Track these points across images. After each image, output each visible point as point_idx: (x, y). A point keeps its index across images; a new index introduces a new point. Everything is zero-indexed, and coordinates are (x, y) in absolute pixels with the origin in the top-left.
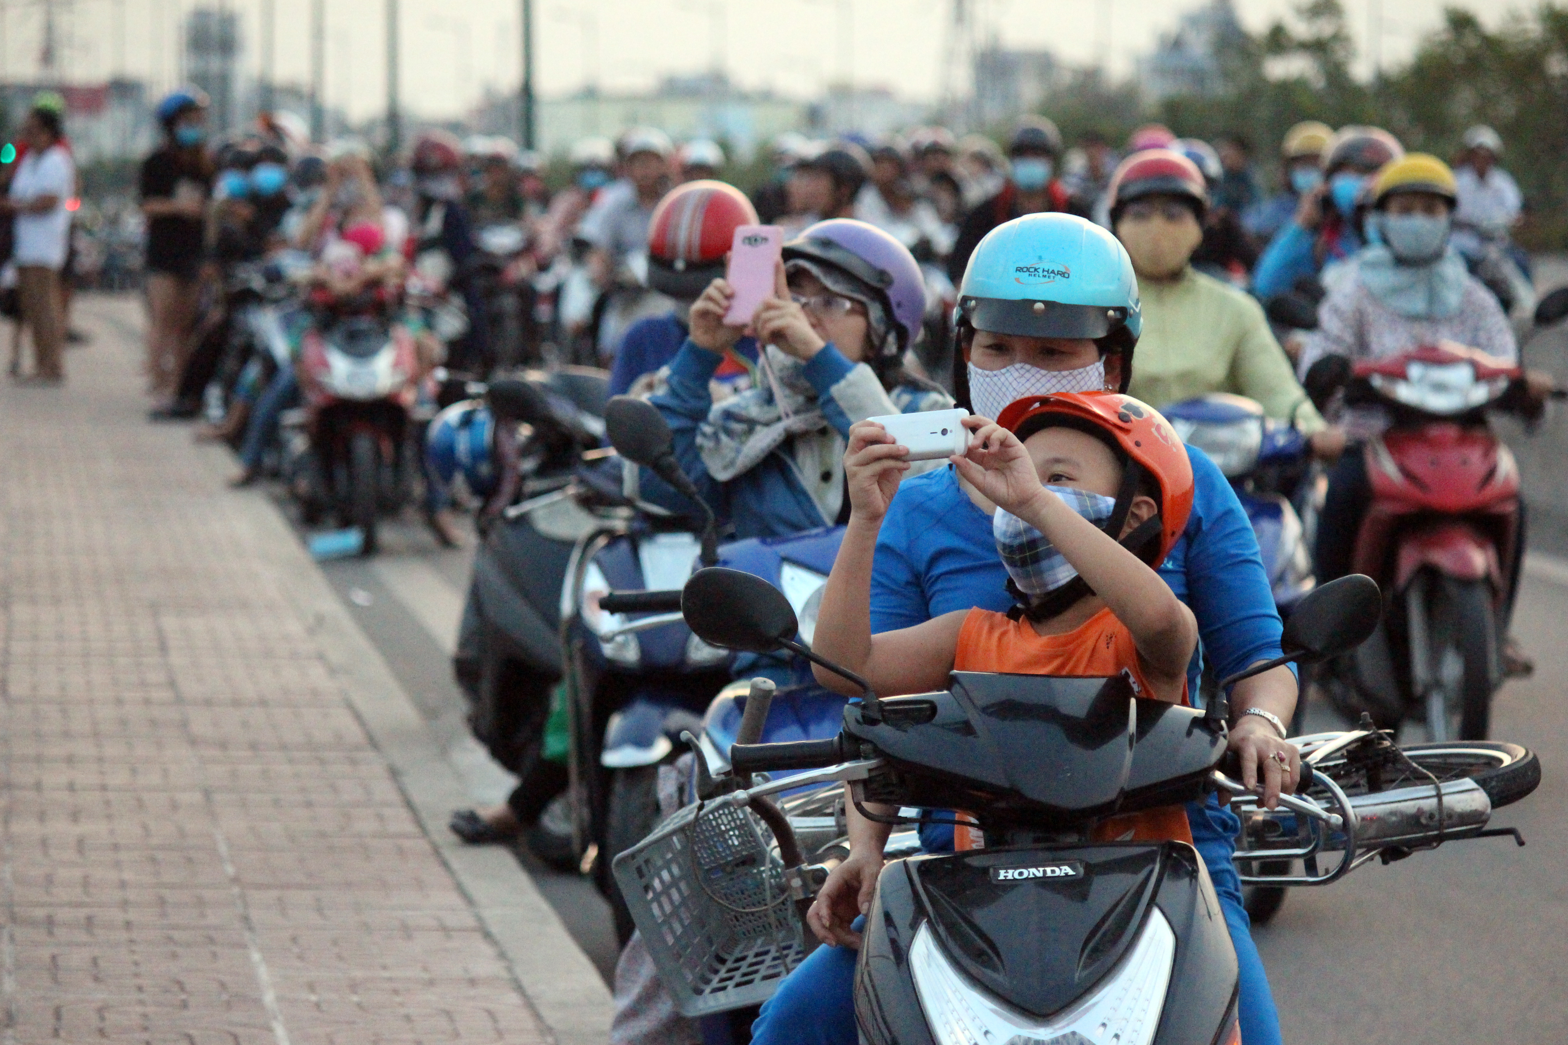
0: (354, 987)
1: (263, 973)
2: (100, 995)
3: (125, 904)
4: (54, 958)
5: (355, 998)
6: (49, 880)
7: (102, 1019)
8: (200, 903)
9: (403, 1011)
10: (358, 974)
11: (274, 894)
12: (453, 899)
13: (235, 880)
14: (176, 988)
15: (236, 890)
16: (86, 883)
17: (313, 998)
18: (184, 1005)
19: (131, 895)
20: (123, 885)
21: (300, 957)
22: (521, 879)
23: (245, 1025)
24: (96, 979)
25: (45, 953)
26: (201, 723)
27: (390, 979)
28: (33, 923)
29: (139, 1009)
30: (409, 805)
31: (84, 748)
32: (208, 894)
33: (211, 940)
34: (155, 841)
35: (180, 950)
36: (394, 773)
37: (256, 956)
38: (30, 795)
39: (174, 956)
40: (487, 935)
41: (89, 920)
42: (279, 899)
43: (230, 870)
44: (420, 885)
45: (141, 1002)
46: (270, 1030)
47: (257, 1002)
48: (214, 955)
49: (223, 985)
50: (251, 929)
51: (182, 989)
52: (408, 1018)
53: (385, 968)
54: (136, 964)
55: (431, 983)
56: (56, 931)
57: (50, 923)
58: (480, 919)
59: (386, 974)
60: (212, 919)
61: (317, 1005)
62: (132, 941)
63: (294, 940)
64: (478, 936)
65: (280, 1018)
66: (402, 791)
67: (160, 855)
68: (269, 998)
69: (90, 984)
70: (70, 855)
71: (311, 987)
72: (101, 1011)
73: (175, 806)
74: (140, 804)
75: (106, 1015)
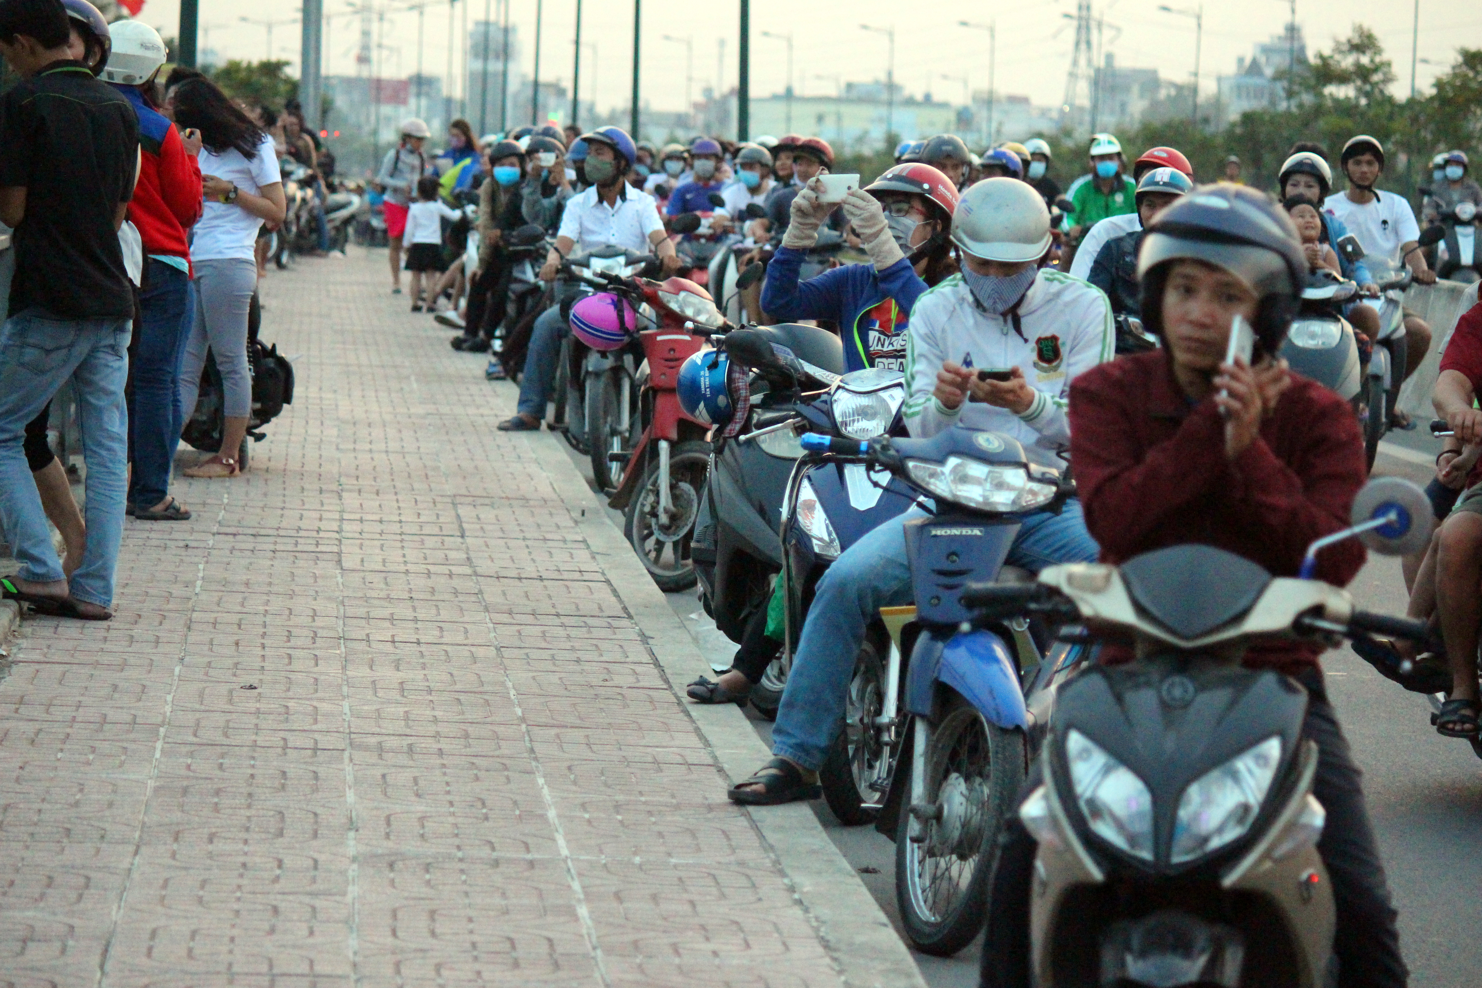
0: (617, 807)
1: (546, 792)
2: (420, 808)
3: (437, 736)
4: (384, 776)
5: (619, 817)
6: (379, 715)
7: (423, 827)
8: (496, 737)
9: (656, 828)
10: (620, 798)
11: (554, 731)
12: (694, 741)
13: (523, 719)
14: (479, 804)
15: (524, 727)
16: (407, 717)
17: (587, 816)
18: (486, 818)
19: (442, 728)
20: (435, 720)
21: (575, 783)
22: (747, 725)
23: (535, 836)
24: (418, 795)
25: (378, 772)
26: (492, 593)
27: (645, 803)
28: (366, 748)
29: (451, 820)
30: (657, 664)
31: (404, 611)
32: (500, 730)
33: (506, 768)
34: (458, 687)
35: (482, 774)
36: (645, 638)
37: (541, 781)
38: (362, 646)
39: (477, 778)
40: (720, 770)
41: (410, 746)
42: (558, 736)
43: (519, 712)
44: (667, 728)
45: (453, 814)
46: (553, 840)
47: (543, 817)
48: (508, 778)
49: (515, 803)
50: (536, 759)
51: (484, 805)
52: (660, 835)
53: (641, 793)
54: (448, 784)
55: (677, 807)
56: (385, 755)
57: (380, 749)
58: (715, 758)
59: (643, 799)
60: (506, 749)
61: (589, 821)
62: (444, 766)
63: (569, 768)
64: (714, 770)
65: (561, 830)
66: (652, 653)
67: (462, 697)
68: (552, 814)
69: (414, 798)
70: (395, 695)
71: (583, 806)
72: (422, 819)
73: (474, 660)
74: (448, 658)
75: (426, 824)
